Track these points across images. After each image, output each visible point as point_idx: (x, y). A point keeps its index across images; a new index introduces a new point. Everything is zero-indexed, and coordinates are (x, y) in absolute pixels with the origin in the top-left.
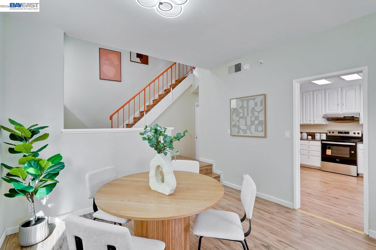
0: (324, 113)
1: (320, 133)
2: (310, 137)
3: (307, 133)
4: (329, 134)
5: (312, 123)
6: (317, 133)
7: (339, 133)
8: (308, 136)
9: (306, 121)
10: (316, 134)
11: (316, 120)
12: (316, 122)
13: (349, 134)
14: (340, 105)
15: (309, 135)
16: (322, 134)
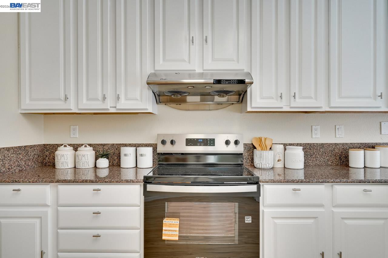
0: (149, 70)
1: (137, 146)
2: (104, 163)
3: (93, 146)
4: (161, 149)
5: (109, 106)
6: (125, 145)
7: (190, 142)
8: (96, 159)
9: (88, 99)
10: (124, 150)
11: (122, 97)
12: (124, 105)
13: (214, 145)
14: (196, 41)
15: (102, 156)
16: (141, 150)
